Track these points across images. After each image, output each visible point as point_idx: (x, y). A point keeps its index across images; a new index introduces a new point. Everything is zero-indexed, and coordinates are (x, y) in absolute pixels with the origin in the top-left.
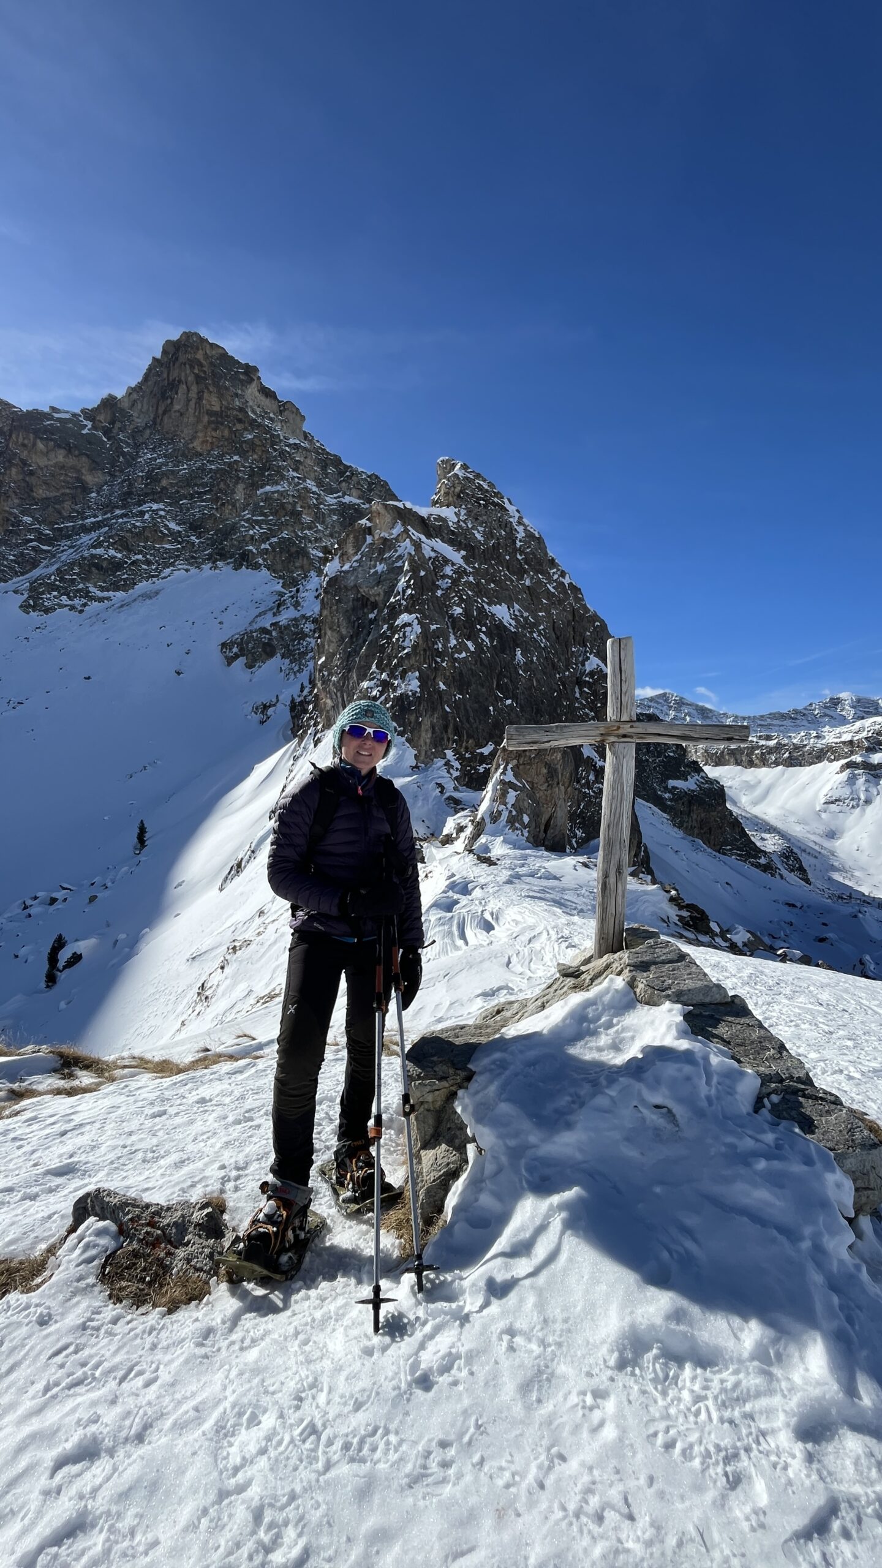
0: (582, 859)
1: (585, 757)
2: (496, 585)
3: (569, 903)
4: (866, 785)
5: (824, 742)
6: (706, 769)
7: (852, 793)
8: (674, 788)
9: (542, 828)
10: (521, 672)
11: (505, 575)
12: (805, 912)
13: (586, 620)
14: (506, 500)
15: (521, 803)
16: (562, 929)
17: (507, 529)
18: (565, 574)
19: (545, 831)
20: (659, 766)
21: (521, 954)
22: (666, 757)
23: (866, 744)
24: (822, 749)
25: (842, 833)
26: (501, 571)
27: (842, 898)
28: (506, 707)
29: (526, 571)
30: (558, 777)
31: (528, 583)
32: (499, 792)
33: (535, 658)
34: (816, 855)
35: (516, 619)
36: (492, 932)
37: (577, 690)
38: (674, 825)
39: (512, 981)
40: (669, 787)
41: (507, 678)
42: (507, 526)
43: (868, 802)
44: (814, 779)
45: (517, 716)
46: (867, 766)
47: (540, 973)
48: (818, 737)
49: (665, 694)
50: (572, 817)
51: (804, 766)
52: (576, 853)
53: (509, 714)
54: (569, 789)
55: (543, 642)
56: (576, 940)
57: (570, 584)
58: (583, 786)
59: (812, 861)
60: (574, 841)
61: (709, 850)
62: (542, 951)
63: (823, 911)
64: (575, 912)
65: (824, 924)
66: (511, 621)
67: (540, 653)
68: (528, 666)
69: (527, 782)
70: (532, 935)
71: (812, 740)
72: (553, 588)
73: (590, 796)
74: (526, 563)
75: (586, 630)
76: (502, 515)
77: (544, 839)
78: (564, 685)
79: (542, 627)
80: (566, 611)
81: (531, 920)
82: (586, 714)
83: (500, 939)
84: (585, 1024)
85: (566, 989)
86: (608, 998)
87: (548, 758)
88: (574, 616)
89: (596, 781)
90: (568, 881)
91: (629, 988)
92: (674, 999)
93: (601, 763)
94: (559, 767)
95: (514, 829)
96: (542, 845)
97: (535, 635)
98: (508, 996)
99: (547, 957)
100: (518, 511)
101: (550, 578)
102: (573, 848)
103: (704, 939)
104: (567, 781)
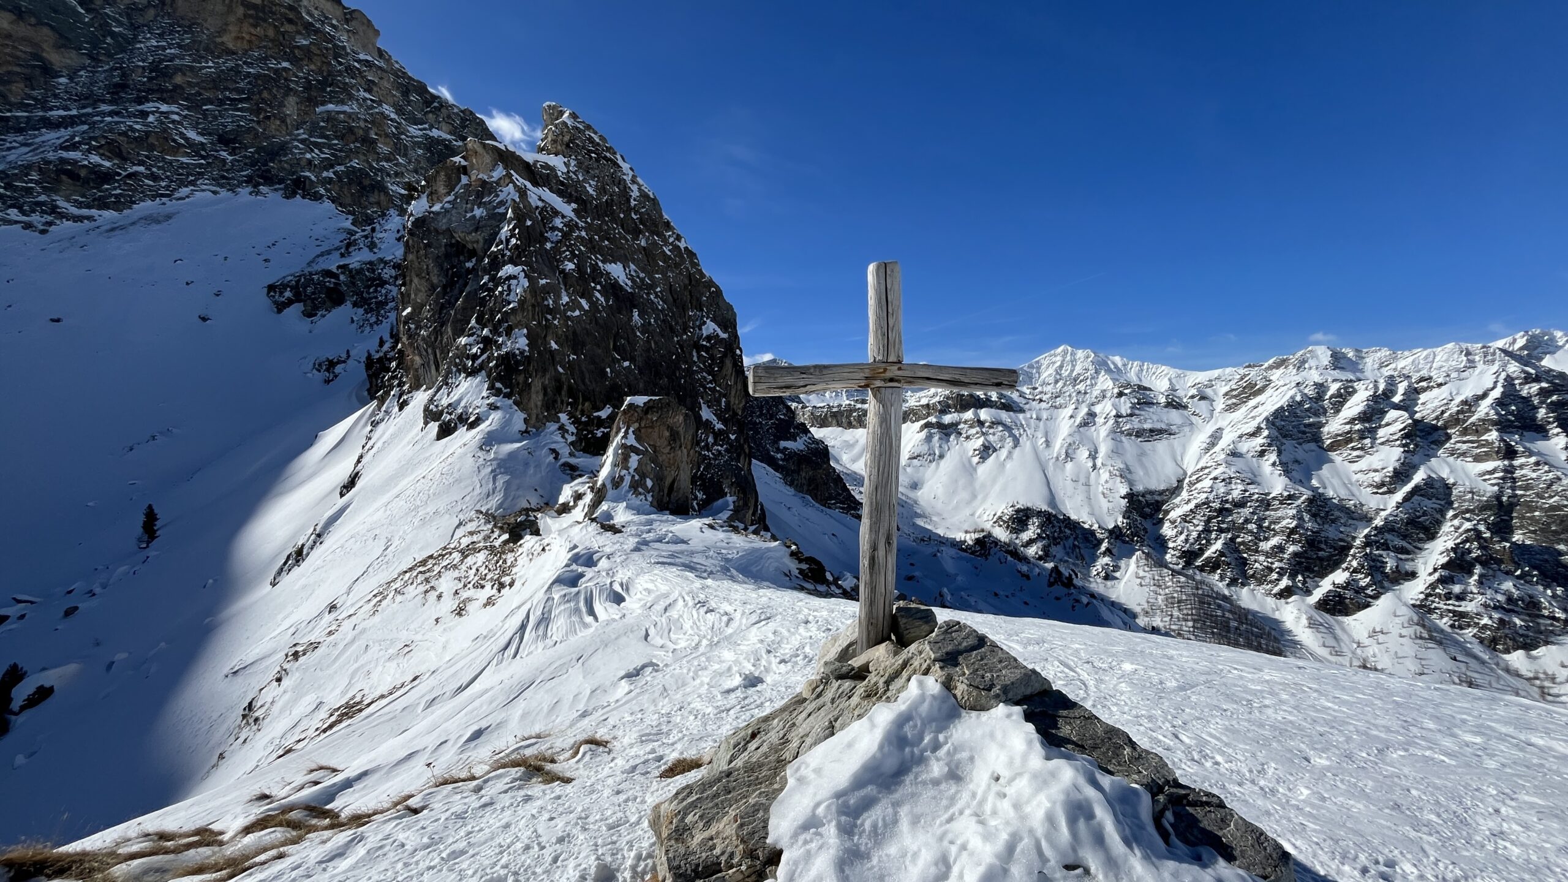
0: (707, 521)
1: (704, 420)
2: (611, 243)
3: (699, 566)
4: (940, 442)
5: (907, 405)
6: (812, 430)
7: (929, 449)
8: (786, 449)
9: (666, 491)
10: (638, 334)
11: (619, 233)
13: (701, 284)
14: (618, 157)
15: (644, 468)
16: (697, 594)
17: (621, 187)
18: (681, 238)
19: (669, 494)
20: (771, 428)
21: (659, 624)
22: (777, 420)
23: (939, 407)
24: (907, 411)
25: (923, 484)
26: (615, 229)
27: (924, 540)
28: (625, 369)
29: (640, 232)
30: (680, 440)
31: (643, 243)
32: (620, 456)
33: (652, 320)
34: (904, 504)
35: (632, 279)
36: (623, 604)
37: (695, 354)
38: (786, 483)
39: (655, 656)
40: (781, 448)
41: (624, 339)
42: (621, 182)
43: (941, 457)
45: (636, 378)
46: (940, 426)
47: (682, 644)
49: (773, 360)
50: (694, 479)
51: (906, 424)
52: (700, 514)
53: (627, 377)
54: (692, 452)
55: (661, 305)
56: (713, 604)
57: (686, 248)
58: (702, 448)
59: (901, 509)
60: (695, 503)
61: (817, 505)
62: (681, 620)
63: (912, 553)
64: (705, 575)
65: (912, 564)
66: (627, 281)
67: (658, 315)
68: (645, 328)
69: (650, 445)
70: (668, 603)
72: (670, 250)
73: (710, 459)
74: (641, 223)
75: (702, 294)
76: (615, 172)
77: (668, 503)
78: (682, 347)
79: (658, 289)
80: (682, 274)
81: (664, 588)
82: (705, 378)
83: (633, 611)
84: (907, 750)
85: (855, 699)
86: (924, 708)
87: (670, 421)
88: (690, 281)
89: (715, 444)
90: (696, 544)
91: (946, 692)
92: (1003, 699)
93: (719, 426)
94: (681, 430)
95: (638, 494)
96: (667, 509)
97: (652, 297)
98: (654, 674)
99: (687, 625)
100: (631, 169)
101: (665, 241)
102: (694, 510)
103: (822, 588)
104: (689, 444)
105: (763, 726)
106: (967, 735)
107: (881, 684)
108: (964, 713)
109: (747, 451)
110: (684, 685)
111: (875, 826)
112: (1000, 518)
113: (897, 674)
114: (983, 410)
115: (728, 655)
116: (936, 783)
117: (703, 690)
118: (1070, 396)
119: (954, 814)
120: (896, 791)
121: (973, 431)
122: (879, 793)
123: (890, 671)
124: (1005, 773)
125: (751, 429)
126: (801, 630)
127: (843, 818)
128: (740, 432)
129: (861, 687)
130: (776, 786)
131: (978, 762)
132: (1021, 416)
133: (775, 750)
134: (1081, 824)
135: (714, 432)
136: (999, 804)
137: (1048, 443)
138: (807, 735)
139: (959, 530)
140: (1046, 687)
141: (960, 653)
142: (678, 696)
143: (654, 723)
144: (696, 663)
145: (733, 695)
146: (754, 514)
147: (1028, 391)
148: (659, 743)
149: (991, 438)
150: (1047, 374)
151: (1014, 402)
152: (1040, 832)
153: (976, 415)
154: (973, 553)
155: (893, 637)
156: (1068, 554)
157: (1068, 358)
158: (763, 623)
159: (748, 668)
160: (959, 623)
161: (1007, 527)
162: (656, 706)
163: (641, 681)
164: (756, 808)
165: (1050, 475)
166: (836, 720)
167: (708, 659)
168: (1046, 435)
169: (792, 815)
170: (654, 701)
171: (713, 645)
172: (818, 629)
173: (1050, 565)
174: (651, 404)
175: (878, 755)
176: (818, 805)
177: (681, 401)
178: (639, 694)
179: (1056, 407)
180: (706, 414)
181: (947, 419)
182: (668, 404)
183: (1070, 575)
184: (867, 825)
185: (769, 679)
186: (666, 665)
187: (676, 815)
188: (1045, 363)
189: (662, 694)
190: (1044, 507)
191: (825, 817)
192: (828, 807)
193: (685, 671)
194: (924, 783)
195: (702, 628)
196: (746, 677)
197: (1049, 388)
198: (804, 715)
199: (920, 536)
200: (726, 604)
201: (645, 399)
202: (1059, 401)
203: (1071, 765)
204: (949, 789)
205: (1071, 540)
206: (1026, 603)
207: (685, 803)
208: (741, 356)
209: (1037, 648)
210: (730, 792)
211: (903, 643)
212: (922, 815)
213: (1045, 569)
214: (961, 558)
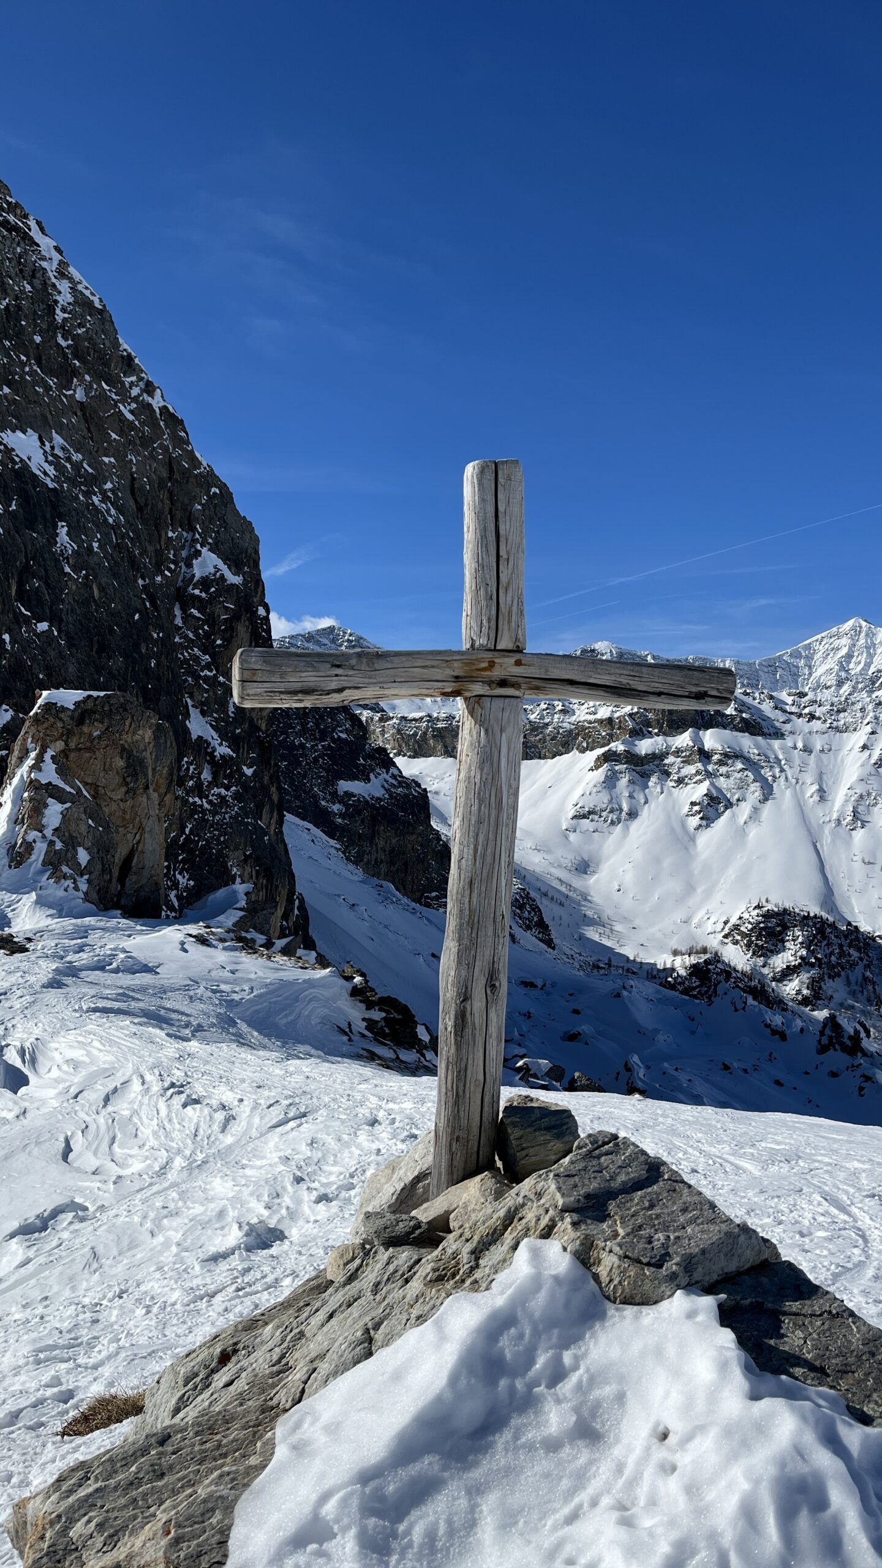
0: (194, 929)
1: (194, 737)
2: (15, 391)
3: (174, 1016)
4: (631, 789)
5: (573, 719)
6: (400, 761)
7: (610, 801)
8: (350, 795)
9: (116, 872)
10: (67, 569)
11: (32, 373)
12: (548, 994)
13: (192, 480)
14: (32, 223)
15: (73, 827)
16: (169, 1069)
17: (36, 282)
18: (154, 389)
19: (122, 879)
20: (322, 756)
21: (92, 1128)
22: (334, 740)
23: (630, 724)
24: (571, 731)
25: (598, 864)
26: (24, 364)
27: (598, 968)
28: (38, 635)
29: (75, 372)
30: (146, 775)
31: (80, 395)
32: (27, 804)
33: (95, 545)
34: (561, 901)
35: (56, 463)
36: (23, 1090)
37: (177, 612)
38: (348, 859)
39: (81, 1190)
40: (341, 792)
41: (40, 579)
42: (35, 274)
43: (633, 815)
44: (559, 778)
45: (61, 655)
46: (632, 759)
47: (137, 1166)
48: (564, 712)
49: (331, 629)
50: (171, 850)
51: (545, 758)
52: (181, 918)
53: (43, 652)
54: (168, 798)
55: (112, 516)
56: (198, 1089)
57: (164, 410)
58: (189, 792)
59: (557, 910)
60: (172, 895)
61: (405, 900)
62: (135, 1120)
63: (574, 990)
64: (187, 1032)
65: (576, 1012)
66: (46, 466)
67: (106, 535)
68: (82, 558)
69: (85, 784)
70: (111, 1087)
71: (556, 716)
72: (132, 412)
73: (204, 811)
74: (76, 356)
75: (194, 499)
76: (26, 252)
77: (120, 895)
78: (152, 599)
79: (109, 485)
80: (155, 459)
81: (105, 1059)
82: (196, 659)
83: (43, 1102)
84: (503, 1383)
85: (416, 1286)
86: (539, 1302)
87: (127, 738)
88: (171, 470)
89: (215, 783)
90: (171, 973)
91: (581, 1269)
92: (684, 1280)
93: (223, 750)
94: (149, 757)
95: (59, 877)
96: (116, 906)
97: (96, 500)
98: (77, 1226)
99: (146, 1132)
100: (57, 249)
101: (123, 393)
102: (171, 908)
103: (409, 1056)
104: (163, 782)
105: (245, 1338)
106: (615, 1352)
107: (465, 1256)
108: (611, 1309)
109: (275, 798)
110: (133, 1246)
111: (431, 1536)
112: (736, 927)
113: (493, 1237)
114: (709, 731)
115: (221, 1187)
116: (552, 1446)
117: (168, 1257)
118: (863, 710)
119: (580, 1507)
120: (476, 1464)
121: (690, 769)
122: (445, 1468)
123: (483, 1230)
124: (677, 1427)
125: (283, 758)
126: (363, 1137)
127: (372, 1522)
128: (263, 762)
129: (430, 1259)
130: (253, 1461)
131: (632, 1403)
132: (776, 744)
133: (263, 1386)
134: (803, 1521)
135: (213, 762)
136: (660, 1483)
137: (822, 795)
138: (321, 1357)
139: (662, 949)
140: (766, 1255)
141: (612, 1194)
142: (120, 1268)
143: (66, 1325)
144: (159, 1204)
145: (223, 1266)
146: (285, 916)
147: (789, 700)
148: (71, 1364)
149: (722, 782)
150: (824, 669)
151: (766, 719)
152: (728, 1539)
153: (697, 739)
154: (686, 992)
155: (499, 1164)
156: (853, 994)
157: (862, 641)
158: (292, 1124)
159: (257, 1212)
160: (615, 1137)
161: (748, 946)
162: (73, 1289)
163: (49, 1240)
164: (210, 1505)
165: (825, 852)
166: (377, 1327)
167: (183, 1196)
168: (820, 778)
169: (274, 1518)
170: (71, 1279)
171: (195, 1167)
172: (394, 1136)
173: (822, 1014)
174: (90, 705)
175: (449, 1396)
176: (324, 1498)
177: (149, 700)
178: (43, 1267)
179: (838, 730)
180: (198, 726)
181: (645, 746)
182: (124, 707)
183: (857, 1032)
184: (418, 1534)
185: (294, 1233)
186: (102, 1208)
187: (52, 1523)
188: (821, 649)
189: (88, 1265)
190: (814, 910)
191: (337, 1521)
192: (344, 1502)
193: (136, 1219)
194: (530, 1447)
195: (176, 1135)
196: (252, 1230)
197: (826, 695)
198: (321, 1316)
199: (591, 960)
200: (223, 1088)
201: (78, 695)
202: (844, 718)
203: (793, 1409)
204: (575, 1458)
205: (859, 969)
206: (778, 1083)
207: (71, 1500)
208: (266, 619)
209: (785, 1167)
210: (162, 1475)
211: (514, 1176)
212: (521, 1511)
213: (813, 1021)
214: (663, 1001)
